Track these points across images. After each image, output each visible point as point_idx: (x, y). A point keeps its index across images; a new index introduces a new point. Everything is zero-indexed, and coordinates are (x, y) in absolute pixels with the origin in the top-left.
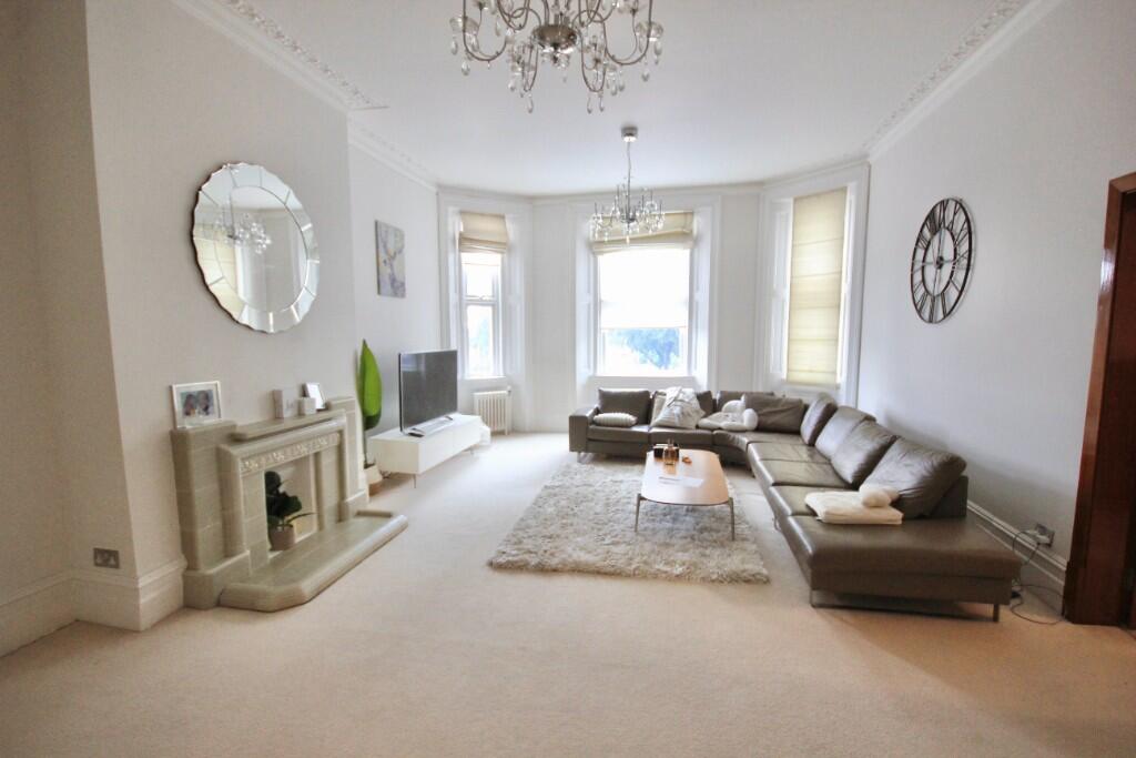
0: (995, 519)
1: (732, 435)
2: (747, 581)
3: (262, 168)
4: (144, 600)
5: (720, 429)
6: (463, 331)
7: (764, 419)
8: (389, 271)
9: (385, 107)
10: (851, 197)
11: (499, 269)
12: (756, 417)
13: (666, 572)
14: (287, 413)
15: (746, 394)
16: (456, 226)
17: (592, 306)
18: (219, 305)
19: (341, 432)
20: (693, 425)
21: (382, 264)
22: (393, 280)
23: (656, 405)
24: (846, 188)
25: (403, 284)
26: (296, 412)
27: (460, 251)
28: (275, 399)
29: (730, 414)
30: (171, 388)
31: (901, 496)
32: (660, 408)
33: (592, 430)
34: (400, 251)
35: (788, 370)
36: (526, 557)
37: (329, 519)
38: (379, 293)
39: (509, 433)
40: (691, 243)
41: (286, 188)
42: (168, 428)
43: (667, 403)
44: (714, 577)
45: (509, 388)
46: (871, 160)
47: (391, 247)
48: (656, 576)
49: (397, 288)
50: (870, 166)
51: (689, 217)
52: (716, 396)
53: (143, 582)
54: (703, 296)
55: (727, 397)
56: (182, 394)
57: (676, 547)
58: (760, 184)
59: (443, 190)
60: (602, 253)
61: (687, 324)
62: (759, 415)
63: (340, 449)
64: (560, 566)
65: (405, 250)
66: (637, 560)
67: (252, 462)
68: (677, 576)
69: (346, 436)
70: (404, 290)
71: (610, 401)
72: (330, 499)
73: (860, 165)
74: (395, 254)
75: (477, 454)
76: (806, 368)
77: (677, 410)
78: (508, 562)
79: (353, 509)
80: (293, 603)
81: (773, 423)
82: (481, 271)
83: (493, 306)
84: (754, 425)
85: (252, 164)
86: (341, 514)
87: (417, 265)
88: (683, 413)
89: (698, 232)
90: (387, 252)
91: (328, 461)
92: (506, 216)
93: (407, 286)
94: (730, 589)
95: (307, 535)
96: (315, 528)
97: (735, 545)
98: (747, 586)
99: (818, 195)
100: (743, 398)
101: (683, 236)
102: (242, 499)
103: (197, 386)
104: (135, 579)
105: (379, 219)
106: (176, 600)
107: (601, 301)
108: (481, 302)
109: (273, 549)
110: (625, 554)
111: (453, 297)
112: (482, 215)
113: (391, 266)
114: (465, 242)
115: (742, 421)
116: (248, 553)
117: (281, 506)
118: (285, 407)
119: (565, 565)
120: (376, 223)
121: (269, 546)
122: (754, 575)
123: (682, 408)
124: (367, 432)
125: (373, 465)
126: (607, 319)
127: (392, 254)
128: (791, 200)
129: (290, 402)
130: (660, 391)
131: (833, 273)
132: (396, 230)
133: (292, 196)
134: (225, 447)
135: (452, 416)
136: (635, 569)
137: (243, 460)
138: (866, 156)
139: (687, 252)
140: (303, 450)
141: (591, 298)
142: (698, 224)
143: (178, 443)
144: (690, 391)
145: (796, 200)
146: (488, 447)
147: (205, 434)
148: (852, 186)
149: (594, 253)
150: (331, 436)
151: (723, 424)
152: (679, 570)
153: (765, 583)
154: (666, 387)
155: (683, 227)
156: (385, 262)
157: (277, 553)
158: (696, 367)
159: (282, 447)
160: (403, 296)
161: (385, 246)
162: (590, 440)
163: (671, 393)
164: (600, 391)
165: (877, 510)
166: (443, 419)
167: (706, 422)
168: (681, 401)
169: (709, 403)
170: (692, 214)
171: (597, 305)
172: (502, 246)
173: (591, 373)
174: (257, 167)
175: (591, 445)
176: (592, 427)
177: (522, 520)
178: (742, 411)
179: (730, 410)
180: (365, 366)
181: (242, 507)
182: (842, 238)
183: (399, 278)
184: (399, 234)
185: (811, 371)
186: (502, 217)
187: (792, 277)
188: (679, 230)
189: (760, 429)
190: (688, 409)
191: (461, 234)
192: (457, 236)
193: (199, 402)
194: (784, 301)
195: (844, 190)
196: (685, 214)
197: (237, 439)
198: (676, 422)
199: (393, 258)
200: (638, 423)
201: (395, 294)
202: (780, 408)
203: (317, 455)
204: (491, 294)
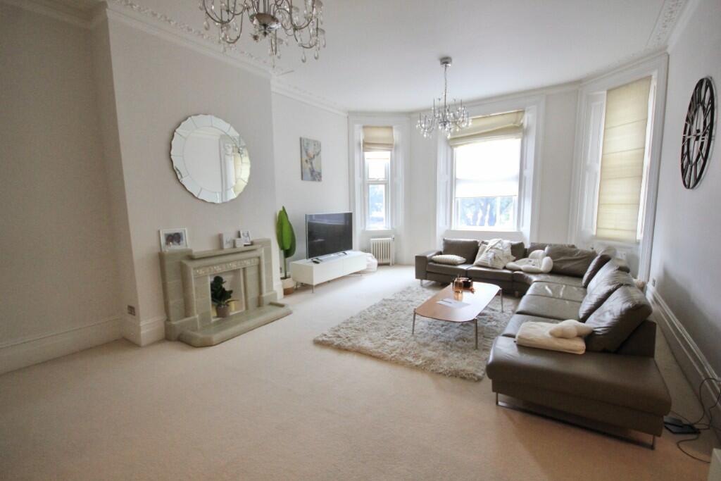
0: (709, 365)
1: (527, 275)
2: (463, 378)
3: (213, 117)
4: (143, 332)
5: (520, 270)
6: (365, 201)
7: (558, 265)
8: (310, 166)
9: (292, 71)
10: (654, 83)
11: (389, 161)
12: (552, 264)
13: (411, 362)
14: (227, 247)
15: (550, 245)
16: (360, 136)
17: (449, 183)
18: (186, 189)
19: (259, 258)
20: (502, 266)
21: (304, 163)
22: (312, 171)
23: (480, 251)
24: (651, 76)
25: (320, 174)
26: (232, 246)
27: (364, 151)
28: (220, 238)
29: (533, 260)
30: (159, 231)
31: (594, 332)
32: (482, 253)
33: (431, 265)
34: (318, 154)
35: (597, 228)
36: (334, 339)
37: (252, 304)
38: (302, 179)
39: (393, 265)
40: (521, 134)
41: (228, 125)
42: (157, 251)
43: (486, 250)
44: (441, 371)
45: (393, 236)
46: (669, 50)
47: (311, 152)
48: (403, 364)
49: (315, 176)
50: (669, 56)
51: (520, 115)
52: (527, 246)
53: (142, 324)
54: (529, 172)
55: (534, 248)
56: (166, 235)
57: (431, 348)
58: (579, 82)
59: (353, 115)
60: (456, 146)
61: (517, 194)
62: (554, 262)
63: (259, 266)
64: (350, 348)
65: (322, 154)
66: (398, 351)
67: (201, 270)
68: (417, 366)
69: (263, 261)
70: (321, 177)
71: (450, 247)
72: (253, 294)
73: (661, 55)
74: (314, 156)
75: (364, 276)
76: (613, 227)
77: (491, 255)
78: (323, 341)
79: (266, 301)
80: (206, 344)
81: (565, 269)
82: (378, 163)
83: (386, 184)
84: (550, 269)
85: (206, 114)
86: (260, 303)
87: (332, 162)
88: (495, 258)
89: (528, 124)
90: (308, 155)
91: (251, 273)
92: (394, 127)
93: (322, 175)
94: (446, 381)
95: (239, 311)
96: (244, 308)
97: (474, 353)
98: (462, 381)
99: (627, 85)
100: (547, 249)
101: (516, 129)
102: (194, 288)
103: (172, 231)
104: (139, 321)
105: (302, 136)
106: (161, 335)
107: (456, 179)
108: (377, 182)
109: (218, 317)
110: (392, 347)
111: (358, 180)
112: (378, 127)
113: (311, 163)
114: (368, 145)
115: (541, 265)
116: (197, 316)
117: (220, 294)
118: (225, 242)
119: (353, 347)
120: (301, 139)
121: (215, 314)
122: (468, 375)
123: (495, 254)
124: (287, 259)
125: (289, 277)
126: (461, 192)
127: (312, 156)
128: (605, 92)
129: (228, 240)
130: (486, 241)
131: (638, 149)
132: (315, 141)
133: (232, 129)
134: (185, 262)
135: (346, 252)
136: (392, 357)
137: (195, 269)
138: (666, 47)
139: (519, 141)
140: (234, 266)
141: (448, 177)
142: (528, 119)
143: (161, 257)
144: (507, 242)
145: (609, 91)
146: (374, 272)
147: (174, 254)
148: (655, 75)
149: (451, 147)
150: (252, 260)
151: (522, 267)
152: (419, 362)
153: (476, 381)
154: (490, 239)
155: (515, 123)
156: (307, 161)
157: (218, 319)
158: (523, 225)
159: (220, 264)
160: (320, 180)
161: (306, 152)
162: (428, 272)
163: (491, 242)
164: (444, 240)
165: (561, 340)
166: (341, 253)
167: (511, 264)
168: (497, 249)
169: (519, 251)
170: (523, 112)
171: (453, 182)
172: (389, 146)
173: (447, 228)
174: (209, 116)
175: (429, 275)
176: (431, 263)
177: (352, 317)
178: (543, 257)
179: (534, 257)
180: (282, 222)
181: (194, 293)
182: (647, 119)
183: (317, 169)
184: (317, 144)
185: (616, 229)
186: (391, 128)
187: (603, 154)
188: (512, 125)
189: (554, 272)
190: (499, 255)
191: (363, 141)
192: (362, 143)
193: (175, 238)
194: (596, 174)
195: (649, 78)
196: (518, 112)
197: (191, 258)
198: (489, 264)
199: (312, 159)
200: (465, 263)
201: (314, 179)
202: (574, 257)
203: (244, 269)
204: (384, 177)
